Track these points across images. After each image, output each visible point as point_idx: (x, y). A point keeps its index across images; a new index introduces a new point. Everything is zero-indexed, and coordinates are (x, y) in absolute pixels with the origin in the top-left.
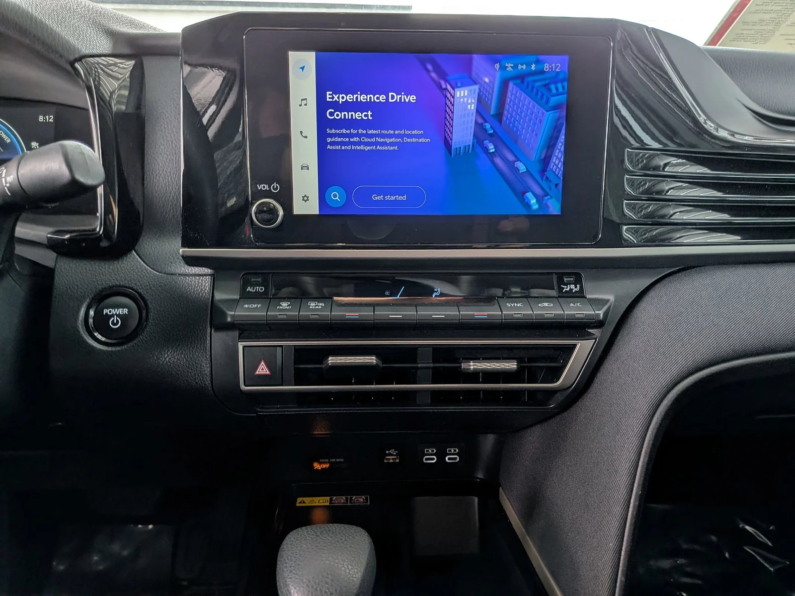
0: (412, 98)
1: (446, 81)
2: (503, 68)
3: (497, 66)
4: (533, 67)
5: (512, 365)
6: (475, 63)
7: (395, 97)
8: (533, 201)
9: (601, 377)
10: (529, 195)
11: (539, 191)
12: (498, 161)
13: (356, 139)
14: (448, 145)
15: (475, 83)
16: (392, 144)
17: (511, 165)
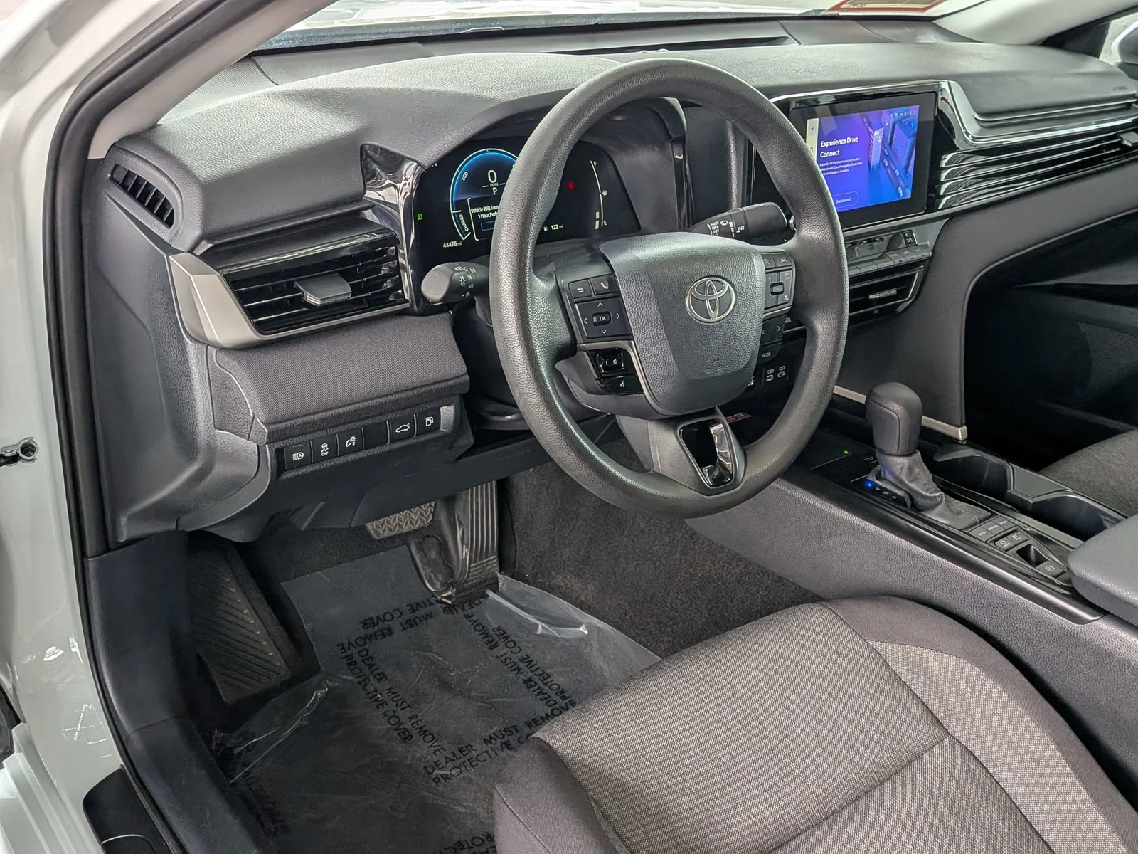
0: (857, 139)
1: (871, 127)
2: (894, 116)
3: (892, 115)
4: (905, 114)
5: (894, 292)
6: (883, 114)
7: (850, 140)
8: (901, 192)
9: (925, 290)
10: (900, 188)
11: (903, 186)
12: (889, 170)
13: (832, 168)
14: (869, 165)
15: (883, 126)
16: (847, 168)
17: (893, 171)
